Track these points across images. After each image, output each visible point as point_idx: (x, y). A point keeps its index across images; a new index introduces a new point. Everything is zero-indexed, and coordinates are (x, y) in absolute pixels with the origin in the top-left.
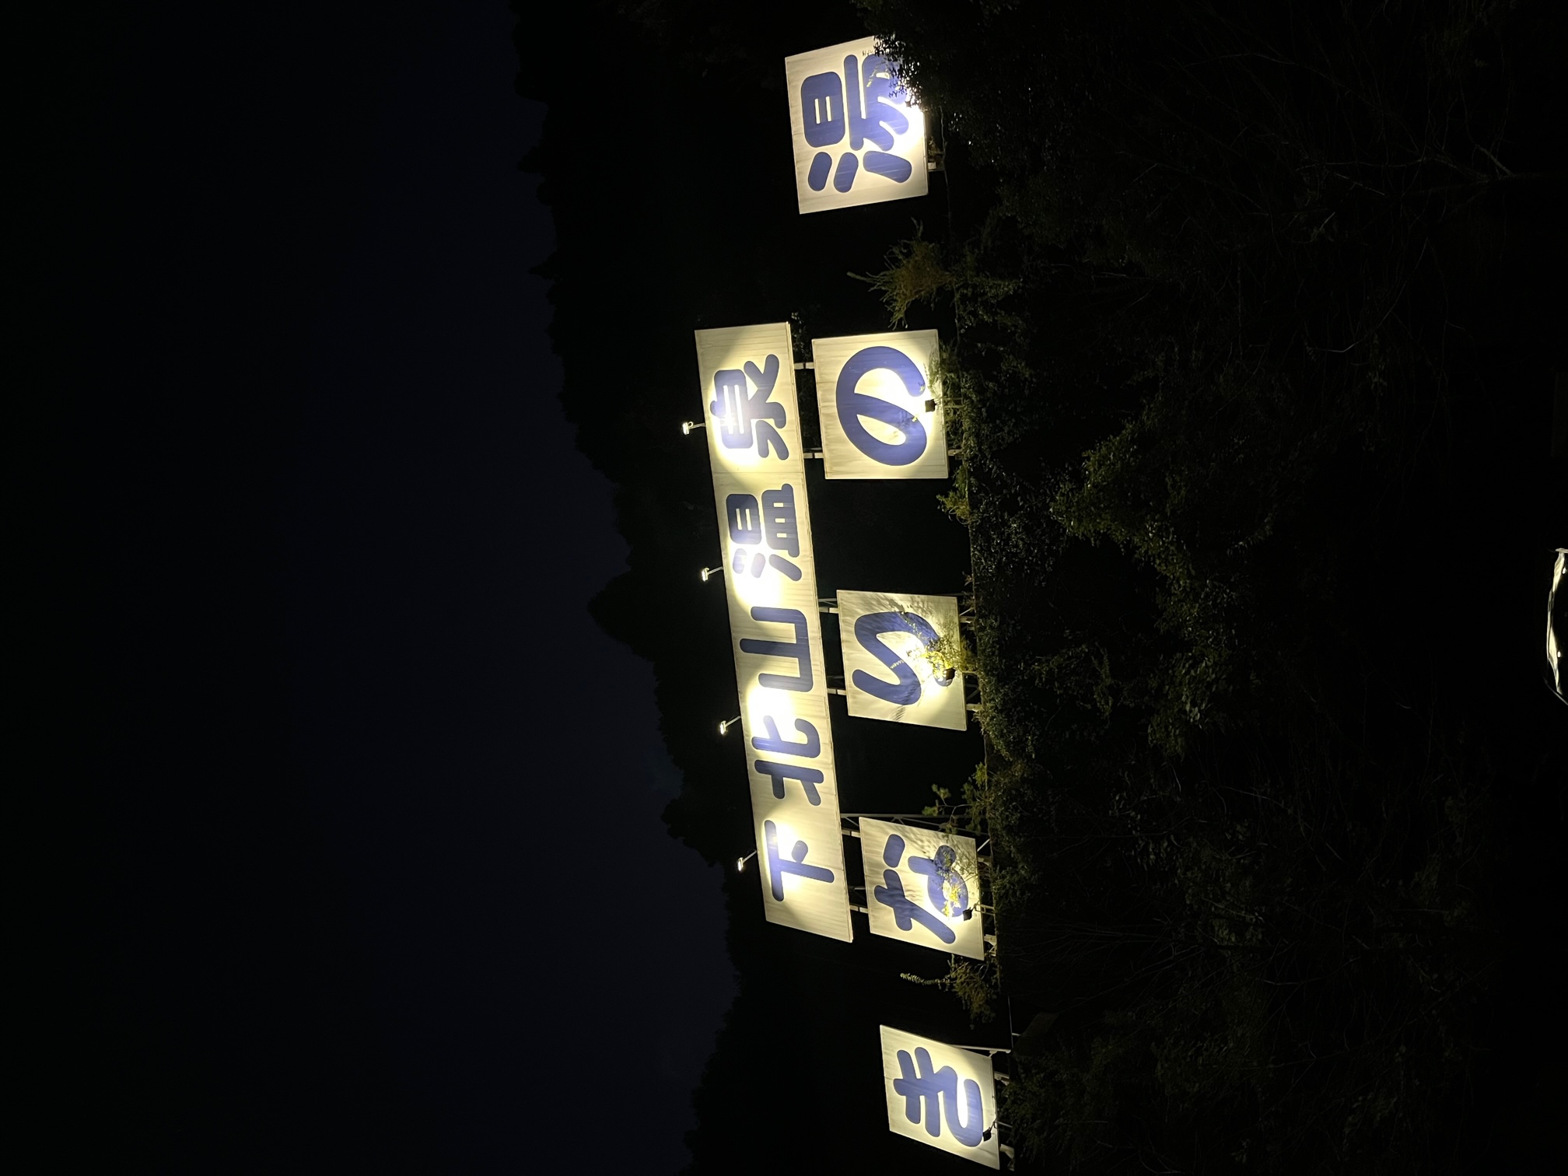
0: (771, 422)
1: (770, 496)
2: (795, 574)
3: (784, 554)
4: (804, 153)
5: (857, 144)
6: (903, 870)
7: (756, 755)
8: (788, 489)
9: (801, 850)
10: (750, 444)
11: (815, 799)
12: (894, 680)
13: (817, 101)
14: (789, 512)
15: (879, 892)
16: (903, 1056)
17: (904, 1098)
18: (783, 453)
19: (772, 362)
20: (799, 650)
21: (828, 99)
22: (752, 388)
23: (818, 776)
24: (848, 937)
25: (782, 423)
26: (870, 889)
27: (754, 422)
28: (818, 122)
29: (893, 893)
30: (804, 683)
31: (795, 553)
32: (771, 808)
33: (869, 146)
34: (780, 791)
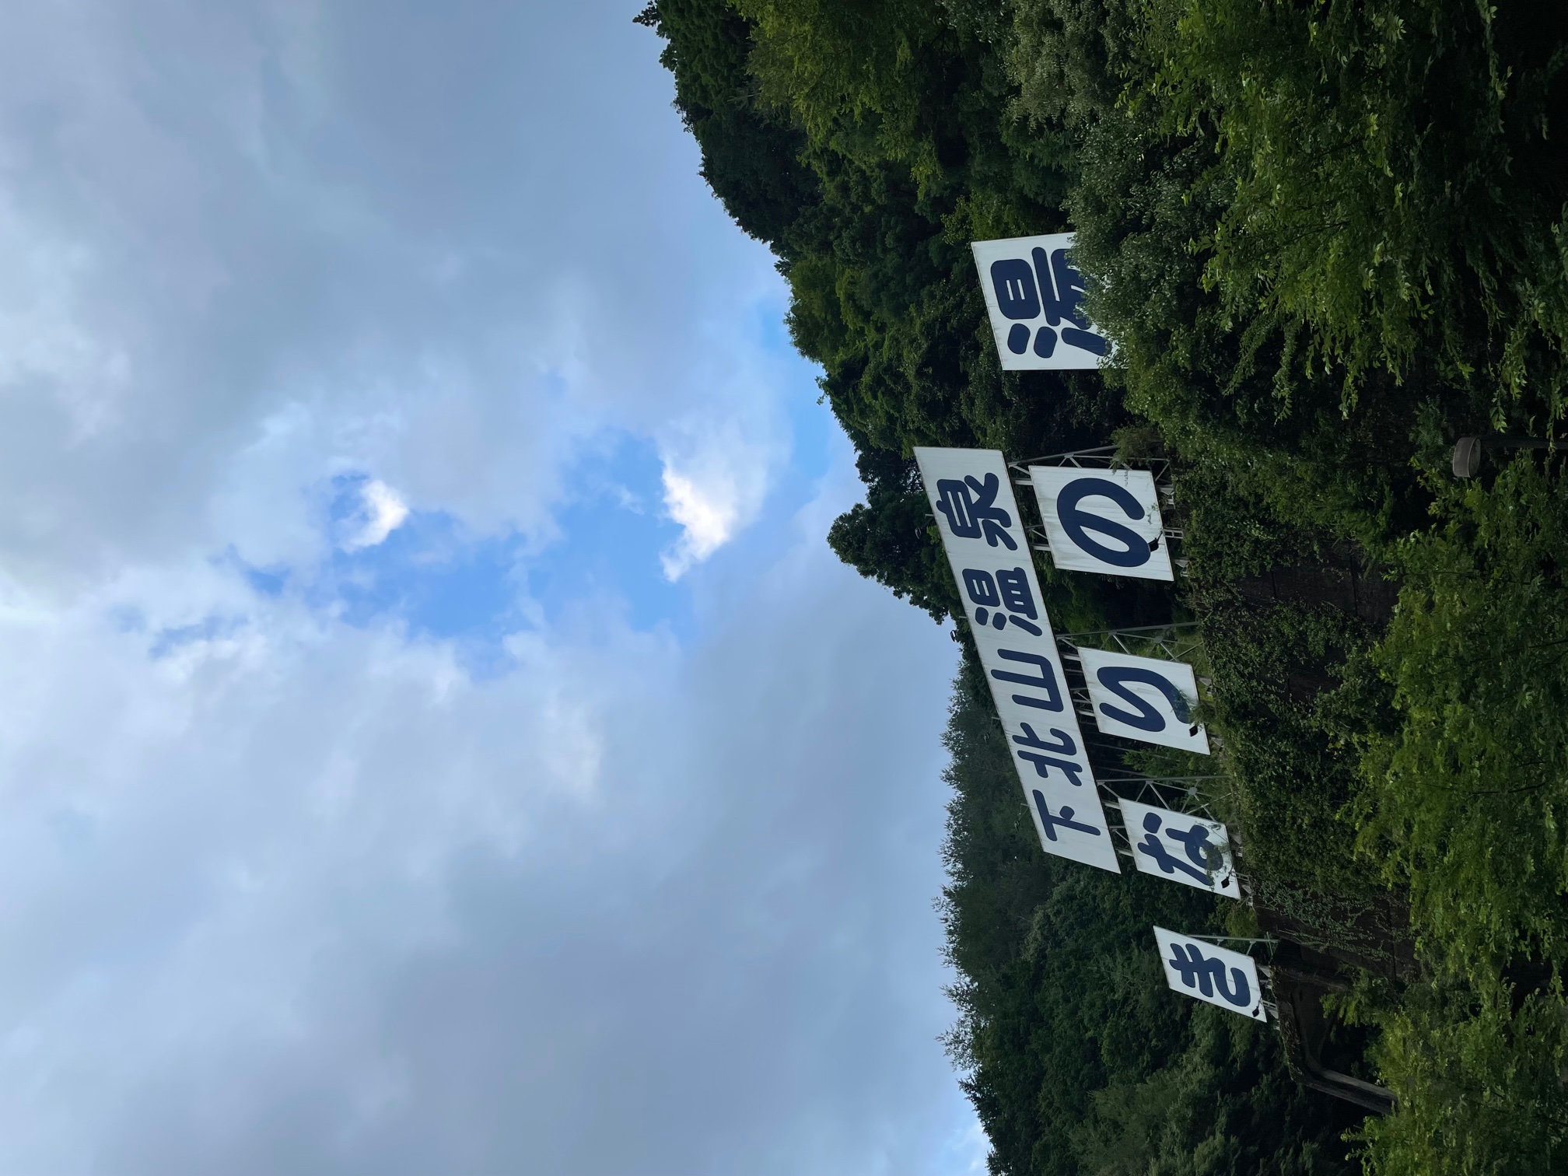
0: (997, 522)
1: (1002, 575)
2: (1036, 631)
3: (1024, 616)
4: (1001, 326)
5: (1053, 321)
6: (1161, 835)
7: (1017, 747)
8: (1019, 573)
9: (1067, 812)
10: (978, 536)
11: (1076, 782)
12: (1139, 714)
13: (1008, 282)
14: (1024, 588)
15: (1141, 846)
16: (1176, 948)
17: (1180, 972)
18: (1012, 545)
19: (992, 479)
20: (1048, 682)
22: (975, 497)
23: (1079, 769)
24: (1115, 869)
25: (1007, 521)
26: (1134, 843)
27: (980, 520)
28: (1012, 298)
29: (1153, 848)
30: (1055, 705)
31: (1034, 616)
33: (1065, 323)
34: (1043, 773)
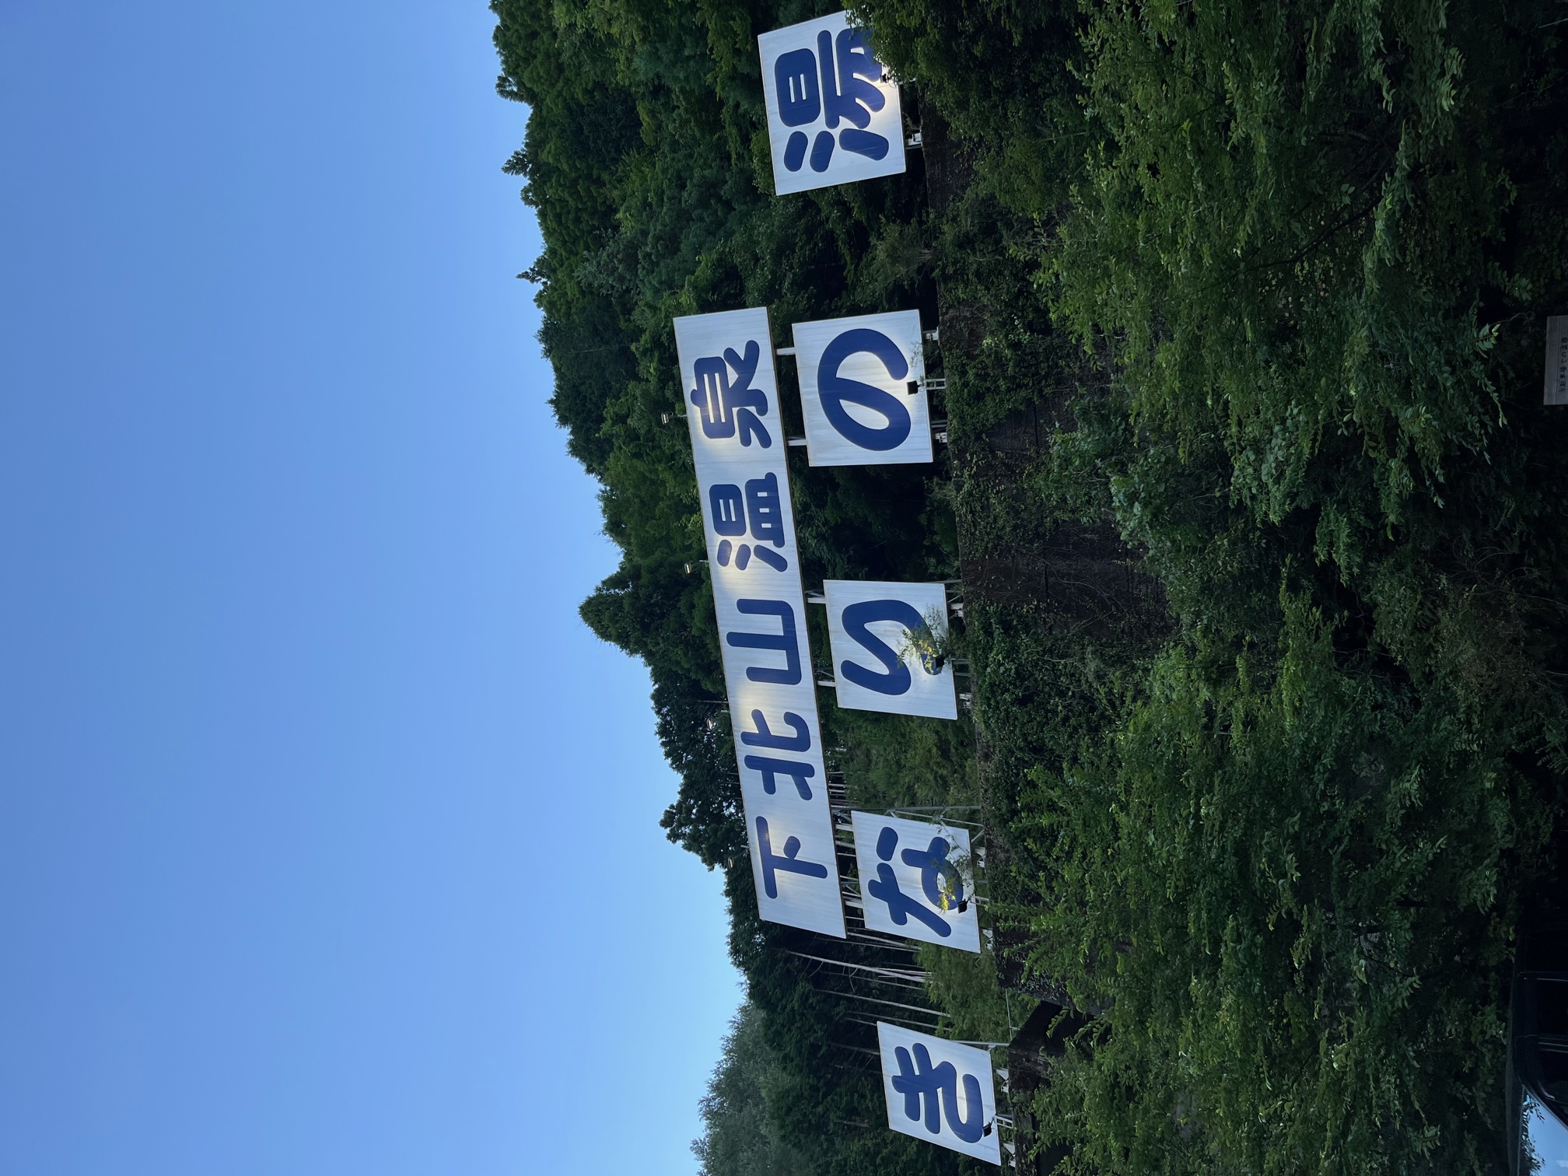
0: (752, 409)
1: (753, 485)
2: (780, 564)
3: (769, 544)
4: (779, 134)
5: (833, 122)
6: (896, 862)
7: (745, 750)
8: (770, 481)
9: (793, 845)
10: (730, 433)
11: (806, 794)
12: (881, 668)
13: (791, 80)
14: (774, 502)
15: (873, 885)
16: (901, 1054)
17: (903, 1095)
18: (766, 441)
19: (753, 348)
20: (786, 642)
21: (802, 77)
22: (733, 376)
23: (809, 770)
24: (841, 932)
25: (763, 410)
26: (864, 885)
27: (735, 410)
28: (793, 100)
29: (886, 887)
30: (791, 676)
31: (780, 542)
33: (845, 123)
34: (770, 787)
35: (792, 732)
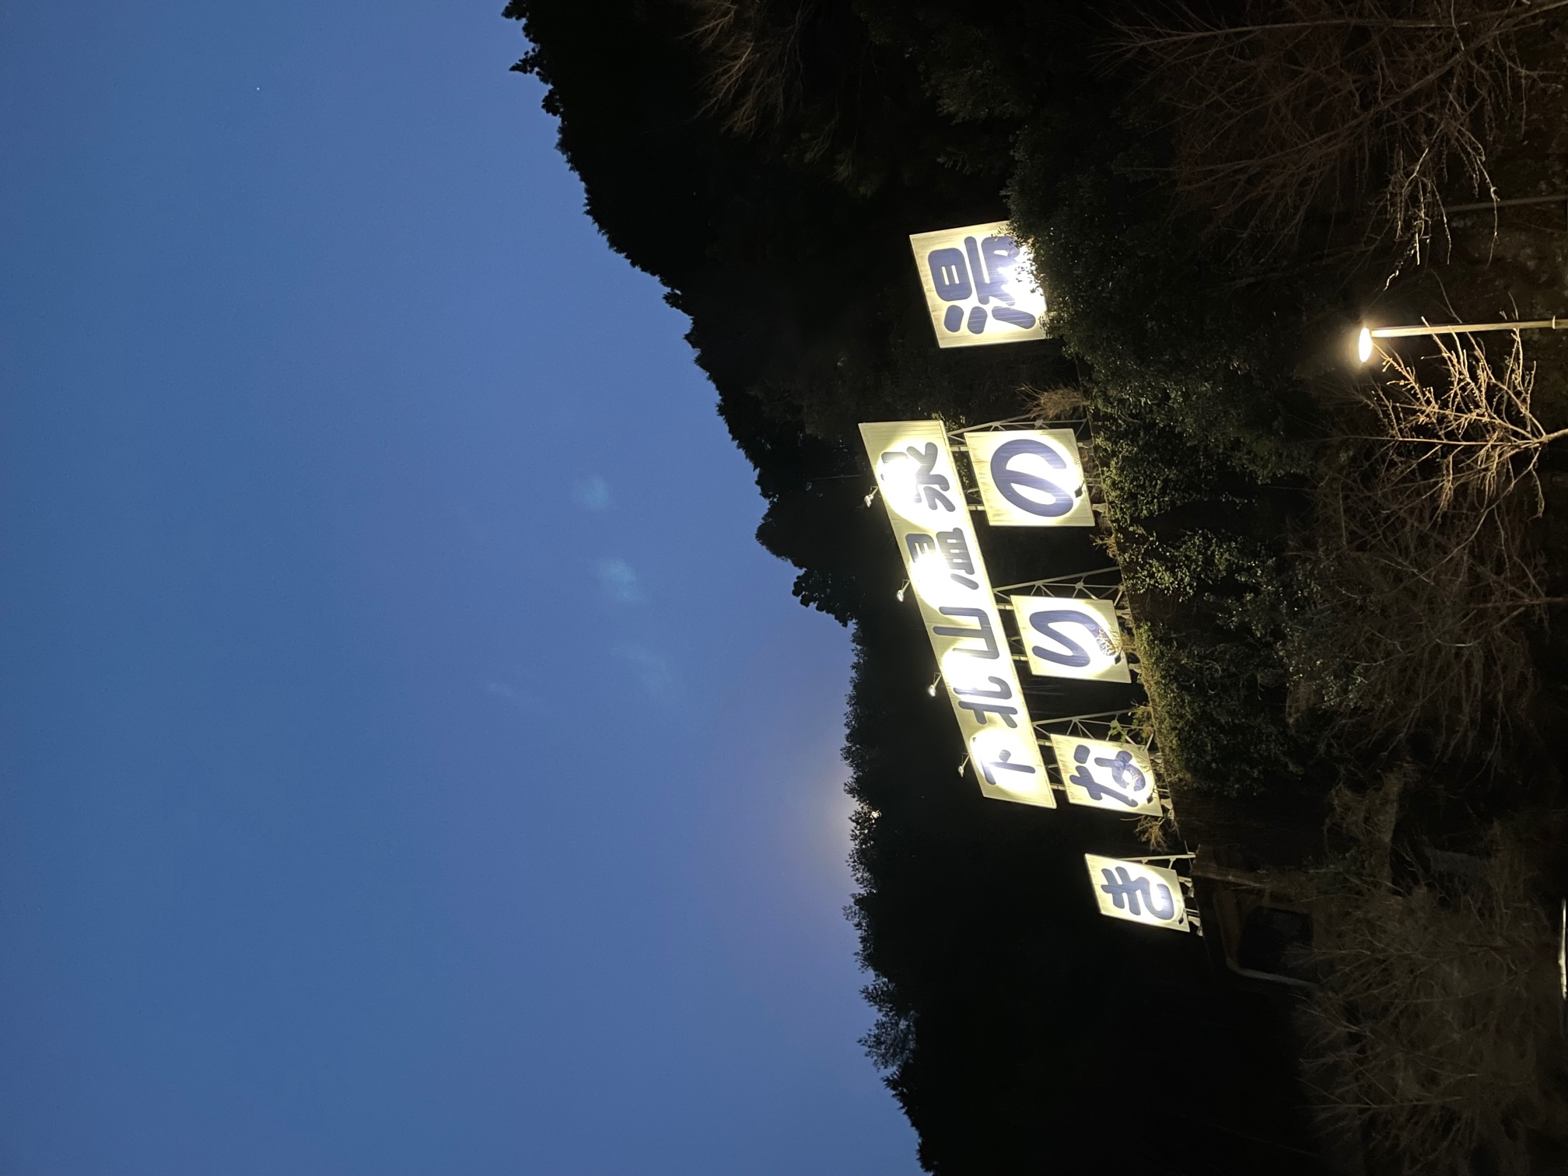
0: (937, 487)
1: (943, 535)
2: (974, 586)
3: (962, 573)
4: (938, 307)
5: (984, 300)
6: (1090, 765)
7: (957, 698)
8: (958, 533)
9: (1006, 755)
10: (920, 501)
11: (1013, 725)
12: (1065, 651)
13: (944, 268)
14: (963, 546)
15: (1073, 779)
16: (1106, 872)
17: (1110, 895)
18: (951, 507)
19: (932, 448)
20: (986, 632)
21: (953, 267)
22: (916, 464)
23: (1014, 711)
24: (1051, 804)
25: (946, 487)
26: (1066, 777)
27: (922, 487)
28: (947, 283)
29: (1083, 778)
30: (993, 653)
31: (971, 571)
32: (977, 729)
33: (994, 302)
34: (982, 720)
35: (997, 688)
